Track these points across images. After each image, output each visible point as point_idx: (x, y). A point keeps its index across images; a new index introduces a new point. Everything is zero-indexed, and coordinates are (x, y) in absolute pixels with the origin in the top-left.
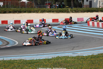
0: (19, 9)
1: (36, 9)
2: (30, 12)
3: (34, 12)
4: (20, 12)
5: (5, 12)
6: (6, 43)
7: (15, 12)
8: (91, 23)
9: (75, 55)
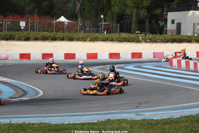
0: (52, 34)
1: (82, 35)
2: (71, 39)
3: (78, 40)
4: (54, 39)
5: (27, 39)
6: (21, 93)
7: (44, 39)
8: (175, 61)
9: (139, 118)
